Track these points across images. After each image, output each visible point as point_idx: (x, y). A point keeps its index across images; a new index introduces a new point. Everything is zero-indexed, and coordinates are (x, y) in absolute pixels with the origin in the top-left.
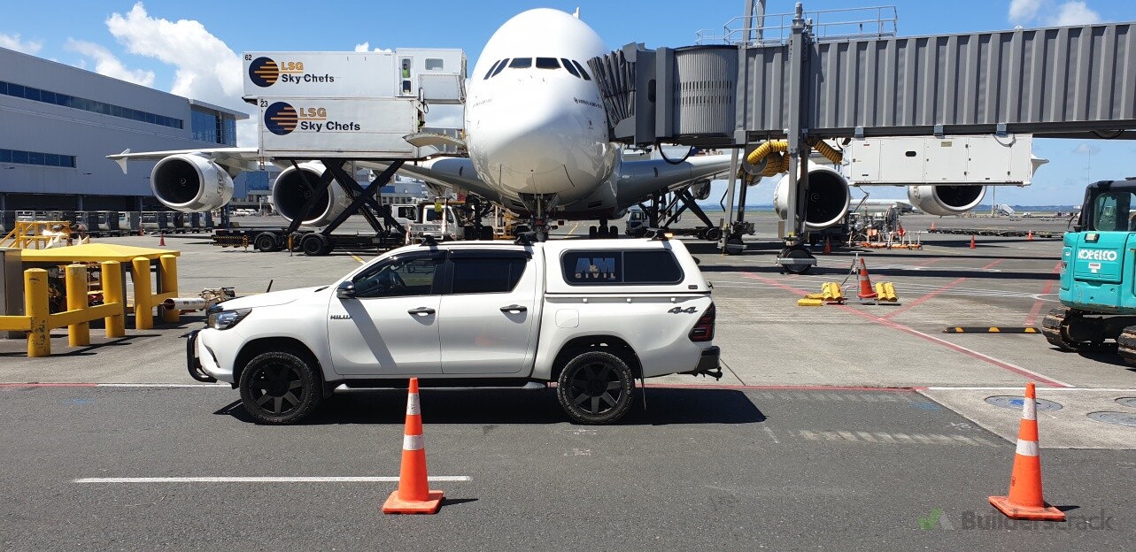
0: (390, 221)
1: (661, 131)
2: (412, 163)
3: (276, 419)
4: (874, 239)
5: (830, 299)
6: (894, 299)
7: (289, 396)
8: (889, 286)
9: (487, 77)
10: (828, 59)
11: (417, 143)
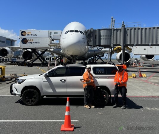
0: (44, 60)
1: (97, 44)
2: (49, 50)
3: (30, 104)
4: (135, 65)
5: (134, 77)
6: (146, 77)
7: (33, 99)
8: (145, 74)
9: (65, 34)
10: (129, 31)
11: (50, 46)
